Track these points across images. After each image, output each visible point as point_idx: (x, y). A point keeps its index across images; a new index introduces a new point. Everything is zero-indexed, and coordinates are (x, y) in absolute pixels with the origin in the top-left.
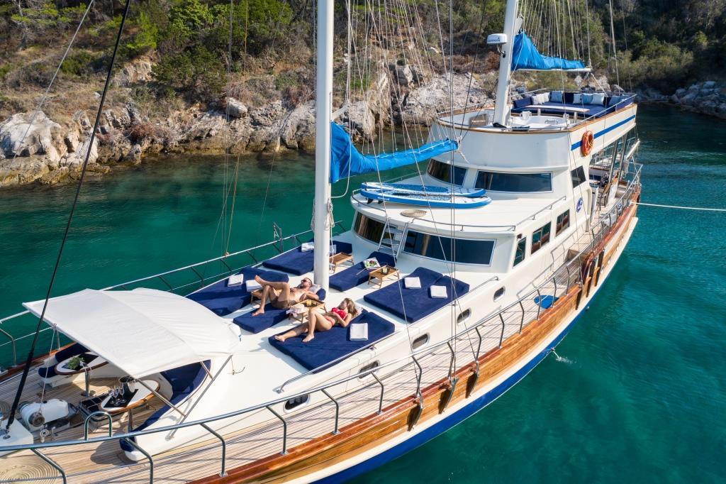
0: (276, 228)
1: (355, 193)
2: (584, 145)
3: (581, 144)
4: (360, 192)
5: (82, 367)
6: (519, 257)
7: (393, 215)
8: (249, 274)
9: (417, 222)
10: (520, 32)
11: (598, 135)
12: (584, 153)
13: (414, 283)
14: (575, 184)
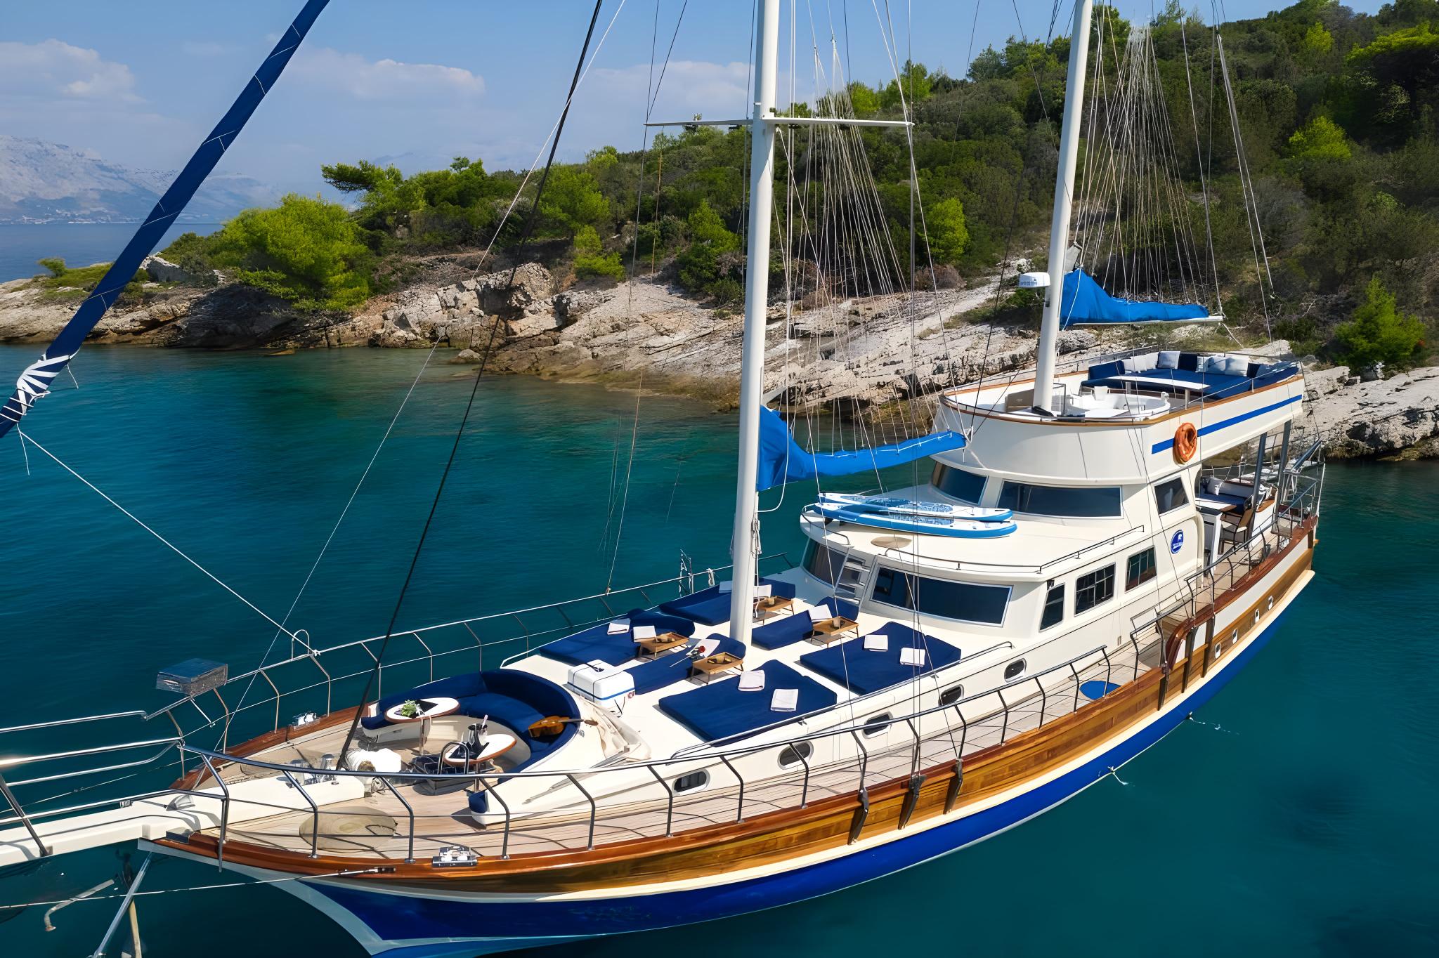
0: (684, 558)
1: (809, 509)
2: (1180, 444)
3: (1174, 443)
4: (814, 508)
5: (418, 715)
6: (1052, 614)
7: (860, 542)
8: (638, 619)
9: (893, 555)
10: (1074, 269)
11: (1204, 431)
12: (1178, 458)
13: (880, 643)
14: (1162, 509)
